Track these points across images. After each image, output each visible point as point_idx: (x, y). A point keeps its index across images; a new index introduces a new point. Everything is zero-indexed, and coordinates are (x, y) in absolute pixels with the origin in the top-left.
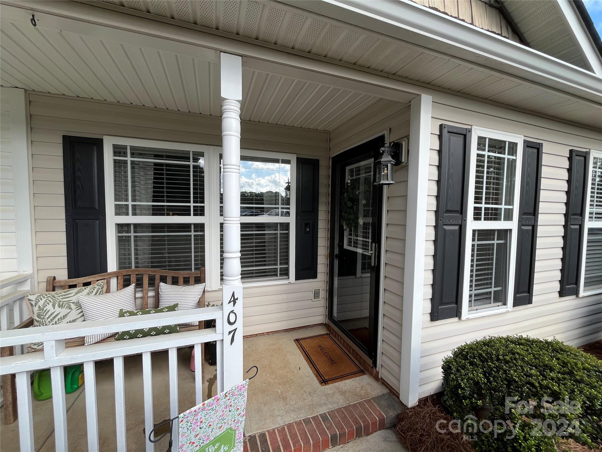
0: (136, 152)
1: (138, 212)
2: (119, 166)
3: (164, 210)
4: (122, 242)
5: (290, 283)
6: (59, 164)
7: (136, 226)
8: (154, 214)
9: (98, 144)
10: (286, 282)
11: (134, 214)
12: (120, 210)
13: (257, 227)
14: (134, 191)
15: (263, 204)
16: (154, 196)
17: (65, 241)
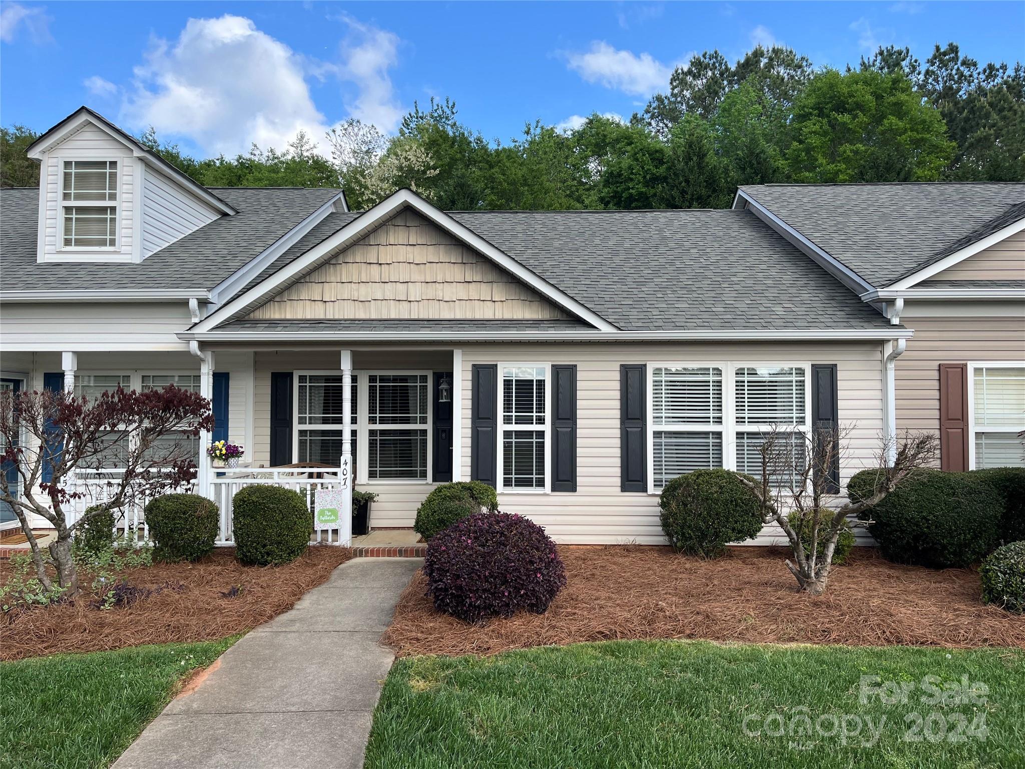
0: (313, 378)
1: (313, 421)
2: (302, 389)
3: (329, 420)
4: (302, 443)
5: (427, 484)
6: (268, 391)
7: (311, 431)
8: (323, 423)
9: (290, 375)
10: (424, 482)
11: (310, 423)
12: (302, 421)
13: (400, 433)
14: (310, 407)
15: (409, 413)
16: (324, 410)
17: (269, 442)
